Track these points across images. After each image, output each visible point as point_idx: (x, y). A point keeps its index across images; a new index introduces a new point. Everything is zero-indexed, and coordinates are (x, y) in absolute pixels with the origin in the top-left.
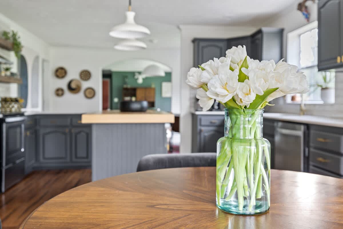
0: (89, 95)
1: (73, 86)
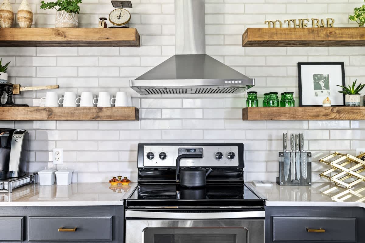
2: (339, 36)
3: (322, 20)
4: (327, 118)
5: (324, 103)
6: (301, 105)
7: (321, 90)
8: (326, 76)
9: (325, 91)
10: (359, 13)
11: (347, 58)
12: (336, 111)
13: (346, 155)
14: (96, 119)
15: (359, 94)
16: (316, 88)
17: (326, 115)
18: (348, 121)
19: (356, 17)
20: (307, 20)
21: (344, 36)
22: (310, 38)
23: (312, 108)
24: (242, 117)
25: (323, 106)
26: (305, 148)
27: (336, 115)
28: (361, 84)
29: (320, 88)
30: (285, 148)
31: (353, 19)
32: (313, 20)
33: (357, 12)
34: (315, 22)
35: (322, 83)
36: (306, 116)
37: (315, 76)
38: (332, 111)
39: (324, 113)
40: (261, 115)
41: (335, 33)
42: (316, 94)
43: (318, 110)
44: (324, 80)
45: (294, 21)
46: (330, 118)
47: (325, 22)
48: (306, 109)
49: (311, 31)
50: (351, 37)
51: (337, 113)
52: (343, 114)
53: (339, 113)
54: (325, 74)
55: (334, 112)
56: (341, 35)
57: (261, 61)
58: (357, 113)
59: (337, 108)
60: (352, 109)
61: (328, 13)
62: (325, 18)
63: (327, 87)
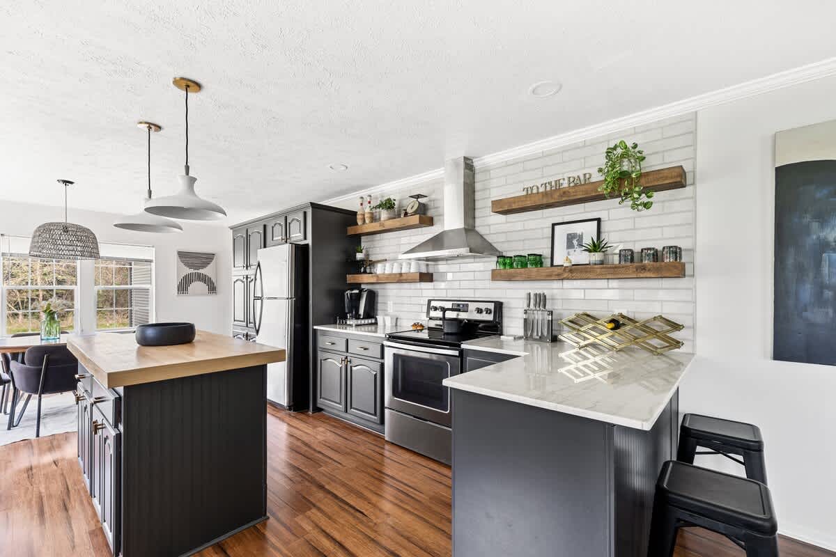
2: (572, 194)
3: (578, 176)
5: (564, 263)
6: (552, 265)
12: (569, 271)
14: (400, 281)
15: (603, 252)
17: (558, 275)
20: (563, 179)
23: (559, 268)
24: (491, 278)
25: (563, 266)
26: (548, 307)
27: (569, 274)
30: (529, 305)
34: (572, 180)
35: (575, 242)
39: (556, 273)
40: (501, 276)
44: (578, 238)
45: (550, 183)
47: (582, 178)
49: (545, 194)
51: (577, 273)
53: (571, 272)
54: (579, 232)
55: (566, 271)
57: (519, 226)
60: (591, 268)
61: (585, 168)
62: (581, 174)
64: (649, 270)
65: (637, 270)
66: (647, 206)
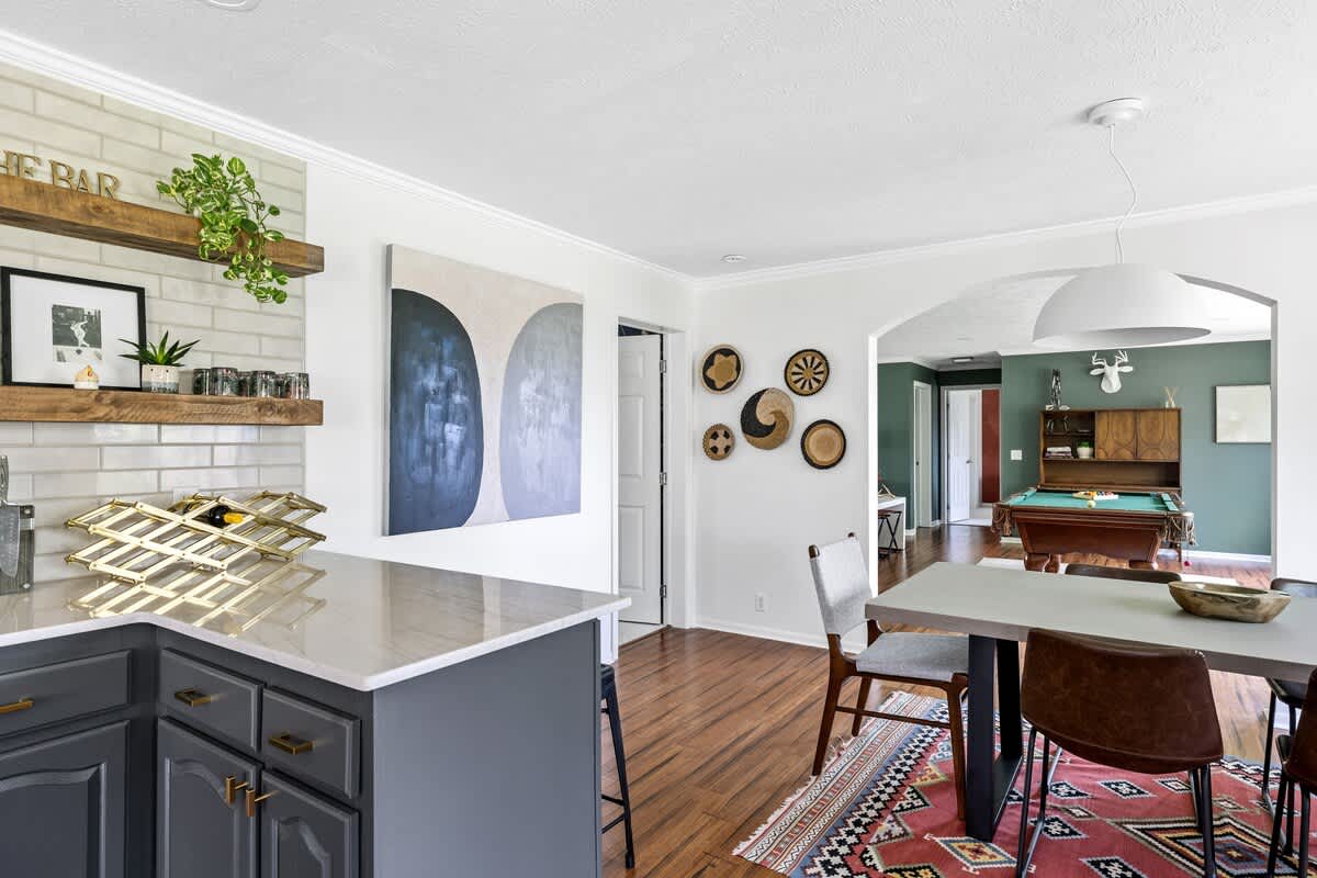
0: (819, 457)
1: (764, 416)
3: (83, 172)
4: (83, 416)
5: (77, 380)
6: (4, 380)
7: (75, 348)
8: (93, 314)
9: (89, 351)
10: (182, 183)
11: (155, 279)
12: (109, 402)
13: (134, 506)
15: (178, 365)
16: (57, 340)
17: (80, 410)
18: (155, 427)
19: (177, 191)
20: (35, 159)
21: (137, 224)
22: (34, 207)
23: (40, 389)
25: (76, 387)
27: (111, 411)
28: (177, 343)
29: (73, 341)
31: (168, 191)
32: (55, 165)
33: (178, 178)
34: (63, 171)
36: (15, 411)
37: (56, 309)
38: (98, 399)
39: (74, 405)
41: (112, 212)
42: (58, 354)
43: (56, 397)
44: (86, 322)
46: (92, 416)
47: (94, 180)
48: (15, 392)
49: (38, 190)
50: (155, 232)
51: (112, 407)
52: (129, 409)
53: (117, 407)
55: (104, 402)
56: (128, 222)
58: (167, 407)
59: (113, 393)
60: (154, 399)
61: (102, 160)
63: (94, 339)
64: (279, 412)
65: (260, 410)
66: (279, 297)
